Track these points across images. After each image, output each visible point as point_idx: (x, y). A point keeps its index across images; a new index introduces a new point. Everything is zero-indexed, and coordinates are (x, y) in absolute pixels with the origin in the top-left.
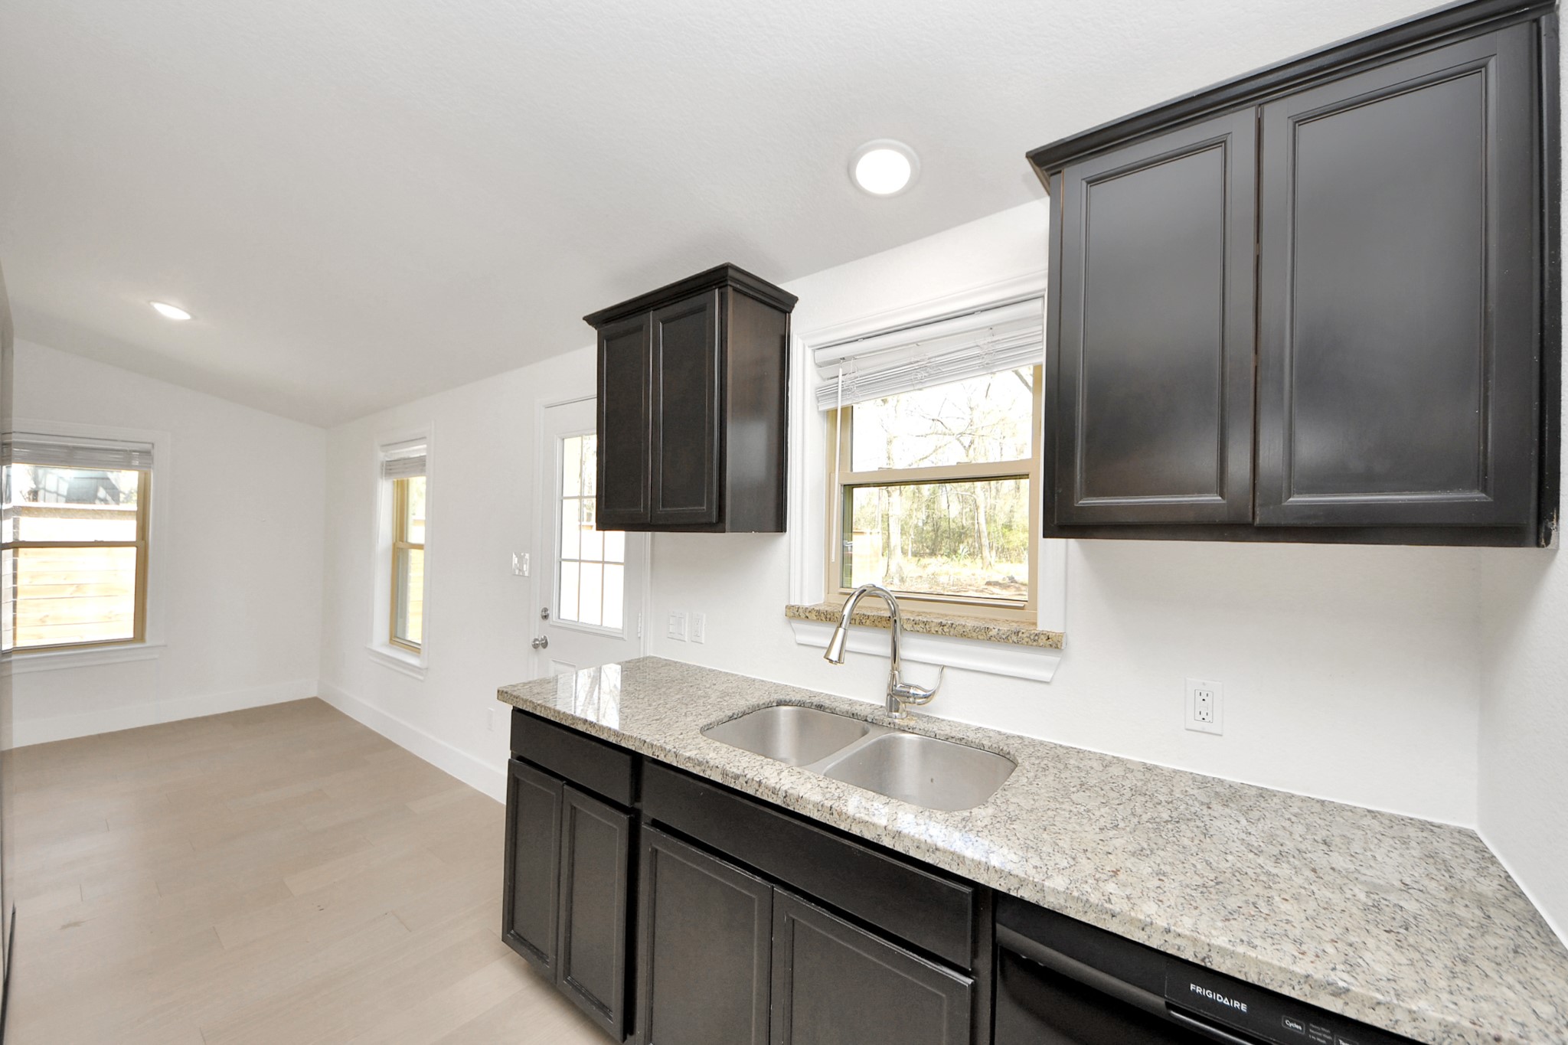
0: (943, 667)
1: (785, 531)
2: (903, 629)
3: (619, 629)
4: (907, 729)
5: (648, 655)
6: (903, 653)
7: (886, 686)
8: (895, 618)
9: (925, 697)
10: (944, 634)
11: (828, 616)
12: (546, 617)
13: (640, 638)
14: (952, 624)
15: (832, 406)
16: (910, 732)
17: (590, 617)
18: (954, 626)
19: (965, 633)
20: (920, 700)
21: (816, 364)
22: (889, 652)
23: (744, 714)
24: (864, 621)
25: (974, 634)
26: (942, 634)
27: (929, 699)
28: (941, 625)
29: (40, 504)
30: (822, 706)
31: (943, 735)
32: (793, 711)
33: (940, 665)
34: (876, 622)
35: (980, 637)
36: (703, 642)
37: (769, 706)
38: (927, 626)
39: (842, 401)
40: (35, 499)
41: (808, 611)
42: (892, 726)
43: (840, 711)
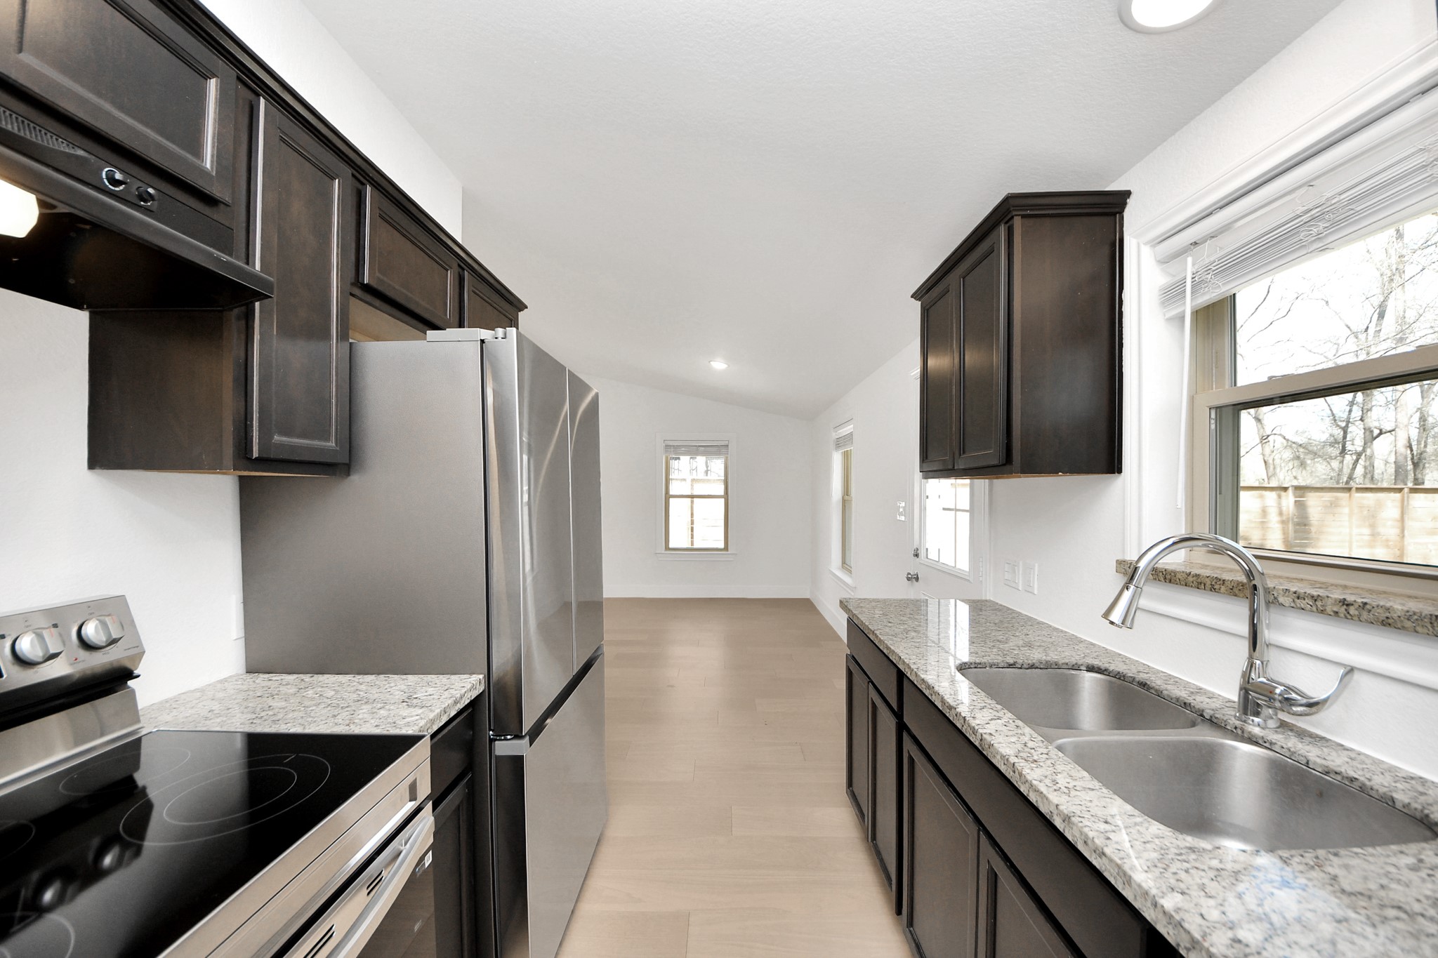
0: (1351, 670)
1: (1120, 471)
2: (1273, 602)
3: (966, 572)
4: (1261, 742)
5: (988, 599)
6: (1266, 634)
7: (1240, 674)
8: (1254, 582)
9: (1310, 705)
10: (1348, 617)
11: (1168, 577)
12: (917, 555)
13: (981, 581)
14: (1365, 604)
15: (1180, 310)
16: (1266, 748)
17: (947, 559)
18: (1368, 607)
19: (1390, 621)
20: (1300, 709)
21: (1159, 261)
22: (1244, 629)
23: (1032, 667)
24: (1217, 587)
25: (1408, 624)
26: (1346, 618)
27: (1314, 709)
28: (1344, 602)
29: (709, 477)
30: (1146, 684)
31: (1322, 766)
32: (1101, 679)
33: (1344, 665)
35: (1419, 629)
36: (1036, 593)
37: (1076, 667)
38: (1319, 603)
39: (1192, 300)
40: (707, 475)
42: (1240, 732)
43: (1168, 696)
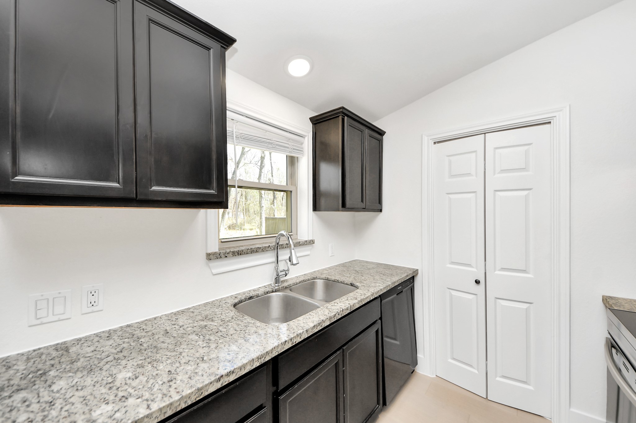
34: (264, 250)
41: (226, 253)
